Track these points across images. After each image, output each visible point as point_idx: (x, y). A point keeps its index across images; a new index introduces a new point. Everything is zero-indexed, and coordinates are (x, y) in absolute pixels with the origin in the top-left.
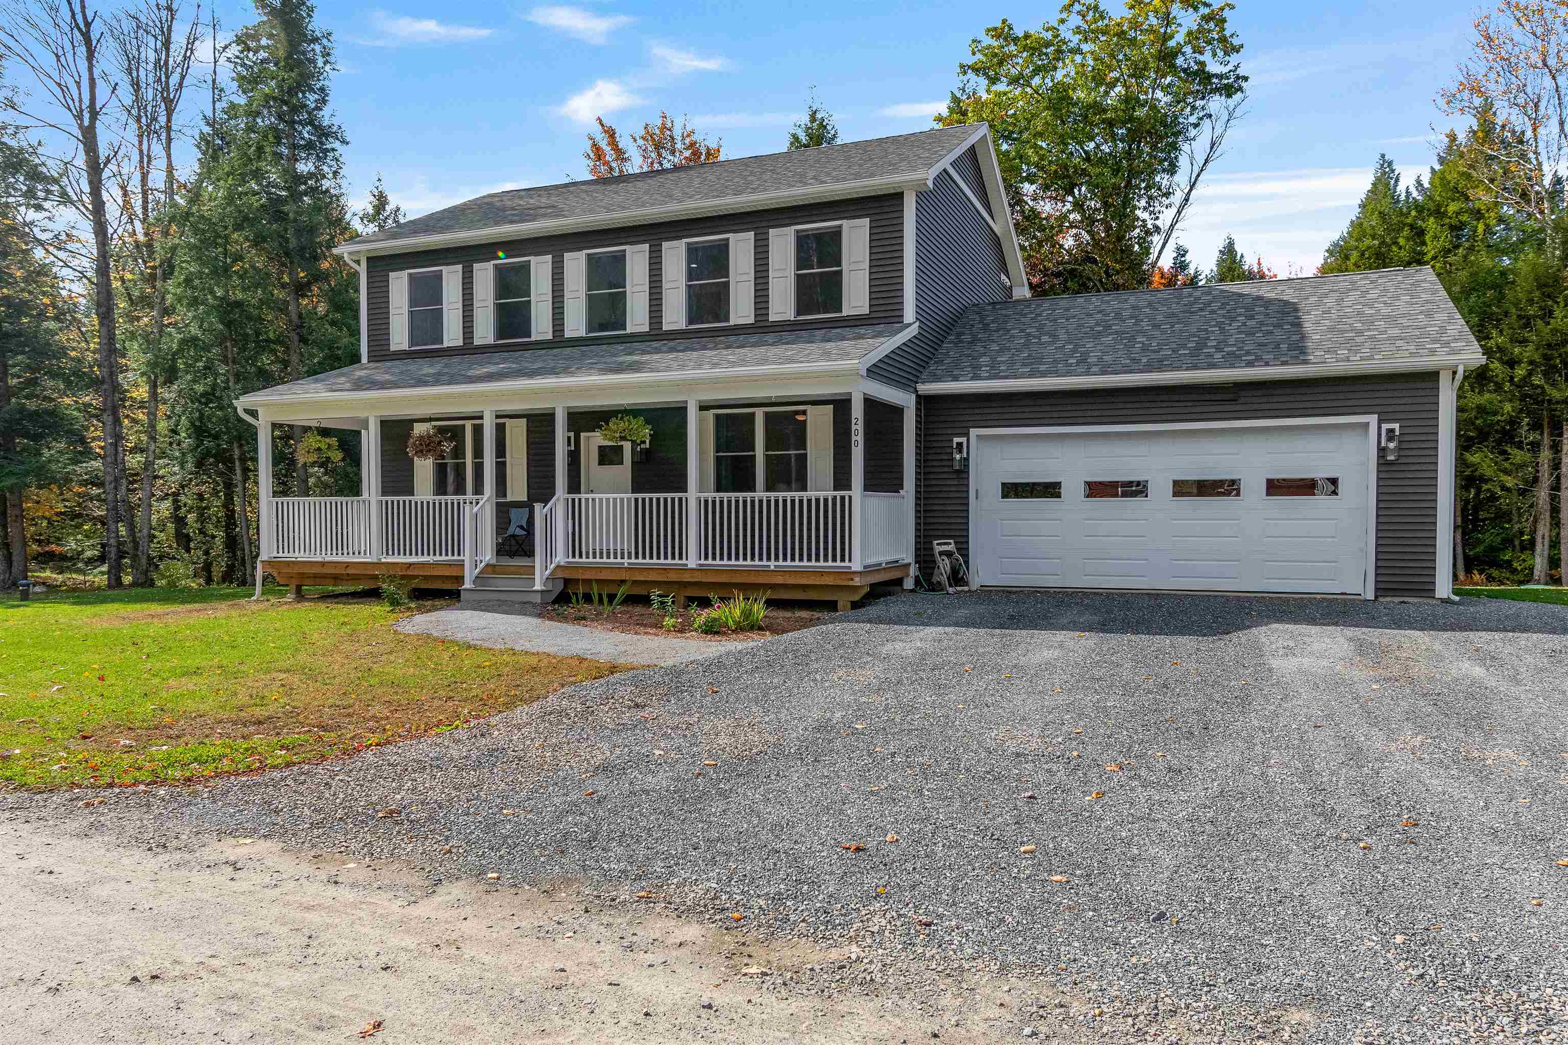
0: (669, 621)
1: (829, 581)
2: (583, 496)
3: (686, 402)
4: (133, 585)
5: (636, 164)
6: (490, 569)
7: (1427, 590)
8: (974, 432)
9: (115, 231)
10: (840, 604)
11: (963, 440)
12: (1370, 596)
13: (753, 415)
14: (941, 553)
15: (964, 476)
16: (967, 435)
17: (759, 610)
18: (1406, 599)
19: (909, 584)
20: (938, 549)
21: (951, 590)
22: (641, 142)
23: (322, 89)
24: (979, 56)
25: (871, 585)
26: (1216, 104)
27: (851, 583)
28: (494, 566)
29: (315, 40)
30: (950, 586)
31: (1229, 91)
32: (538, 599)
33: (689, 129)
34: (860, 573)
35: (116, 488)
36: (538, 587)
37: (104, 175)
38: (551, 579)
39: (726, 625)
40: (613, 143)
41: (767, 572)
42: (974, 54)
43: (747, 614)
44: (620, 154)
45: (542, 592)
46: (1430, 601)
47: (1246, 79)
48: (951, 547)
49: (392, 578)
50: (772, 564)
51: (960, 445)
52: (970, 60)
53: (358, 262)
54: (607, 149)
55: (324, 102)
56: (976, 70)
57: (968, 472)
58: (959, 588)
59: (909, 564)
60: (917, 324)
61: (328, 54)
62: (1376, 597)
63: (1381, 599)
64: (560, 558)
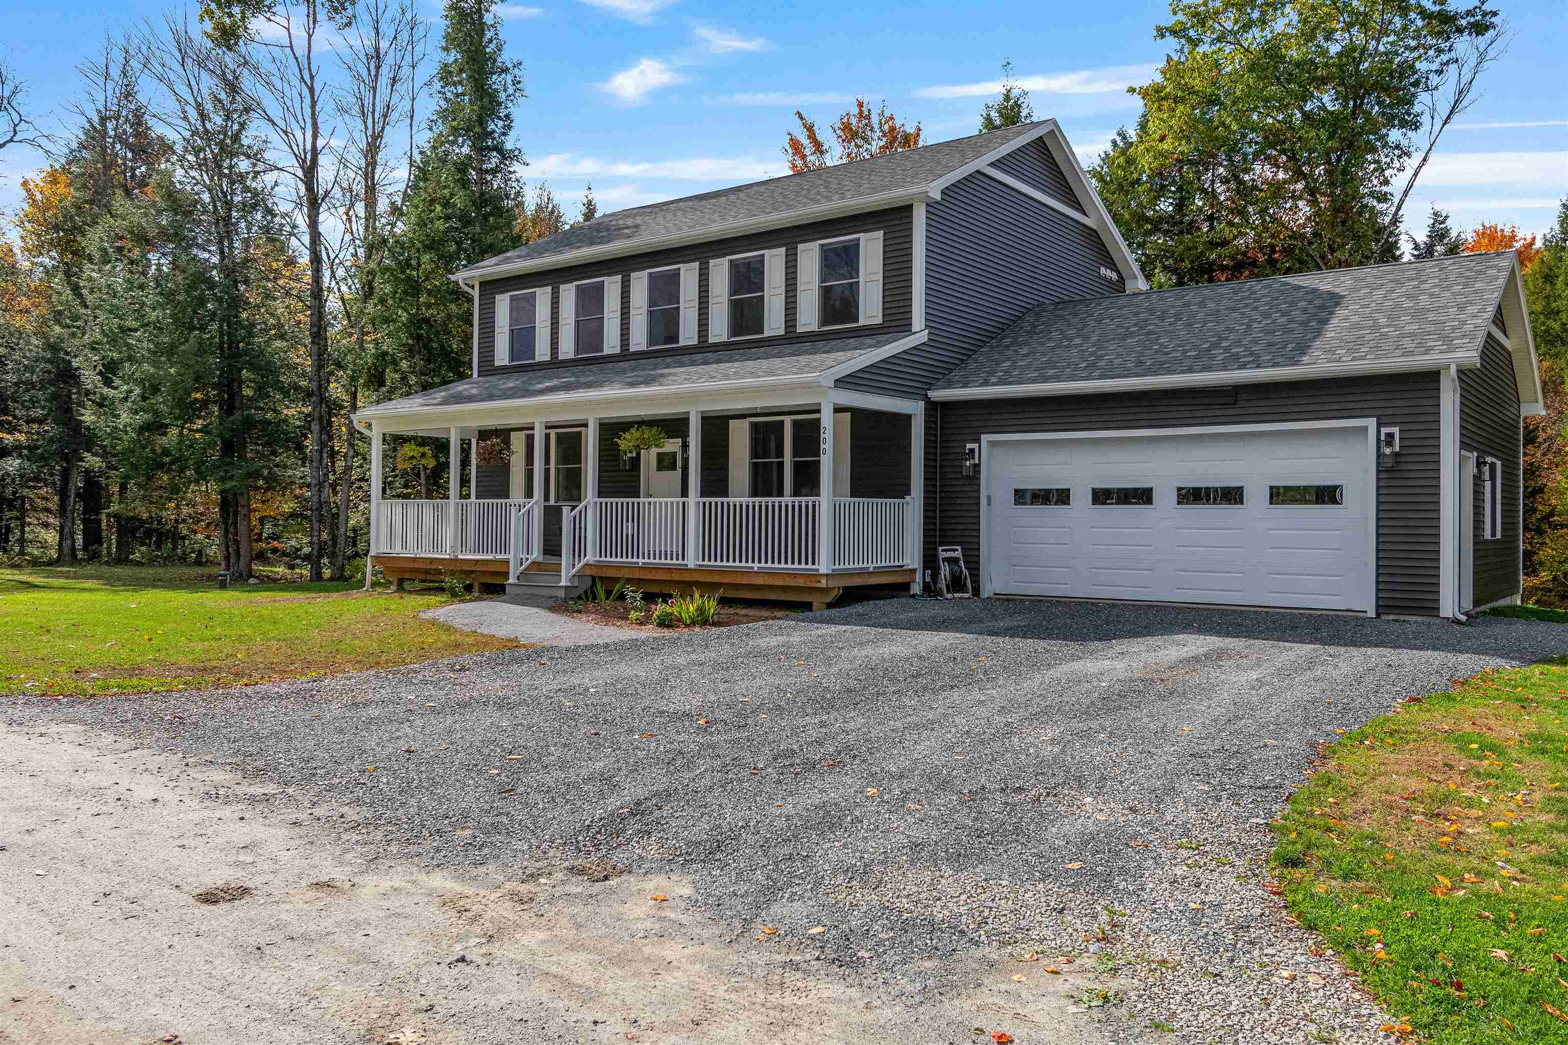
0: (633, 615)
1: (801, 582)
2: (641, 500)
3: (688, 413)
4: (332, 579)
5: (835, 156)
6: (536, 566)
7: (1431, 608)
8: (984, 437)
9: (337, 256)
10: (815, 605)
11: (975, 446)
12: (1372, 613)
13: (782, 422)
14: (944, 560)
15: (975, 482)
16: (978, 441)
17: (711, 606)
18: (1402, 618)
19: (916, 589)
20: (943, 555)
21: (949, 596)
22: (839, 132)
23: (507, 116)
24: (1181, 17)
25: (844, 588)
26: (1463, 45)
27: (819, 585)
28: (540, 563)
29: (505, 70)
30: (948, 591)
31: (1479, 29)
32: (561, 594)
33: (887, 114)
34: (827, 575)
35: (319, 490)
36: (563, 583)
37: (321, 210)
38: (579, 576)
39: (680, 620)
40: (812, 136)
41: (749, 573)
42: (1175, 13)
43: (701, 610)
44: (819, 148)
45: (566, 587)
46: (1433, 620)
47: (1495, 14)
48: (958, 554)
49: (453, 573)
50: (756, 566)
51: (972, 451)
52: (1170, 21)
53: (473, 287)
54: (805, 142)
55: (509, 127)
56: (1174, 33)
57: (979, 479)
58: (956, 595)
59: (915, 570)
60: (927, 331)
61: (519, 82)
62: (1378, 615)
63: (1384, 617)
64: (591, 557)
